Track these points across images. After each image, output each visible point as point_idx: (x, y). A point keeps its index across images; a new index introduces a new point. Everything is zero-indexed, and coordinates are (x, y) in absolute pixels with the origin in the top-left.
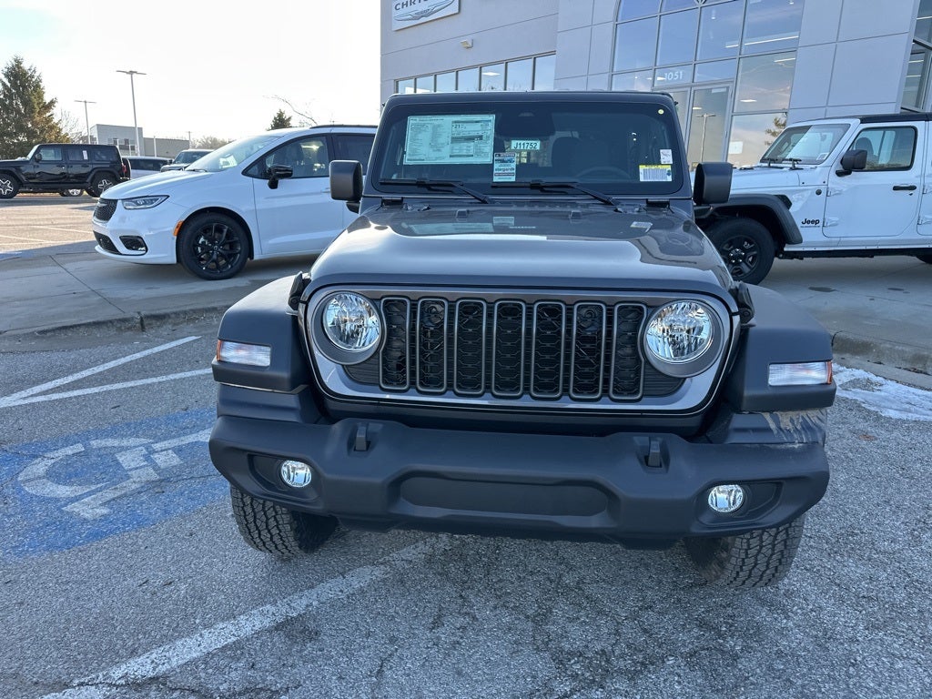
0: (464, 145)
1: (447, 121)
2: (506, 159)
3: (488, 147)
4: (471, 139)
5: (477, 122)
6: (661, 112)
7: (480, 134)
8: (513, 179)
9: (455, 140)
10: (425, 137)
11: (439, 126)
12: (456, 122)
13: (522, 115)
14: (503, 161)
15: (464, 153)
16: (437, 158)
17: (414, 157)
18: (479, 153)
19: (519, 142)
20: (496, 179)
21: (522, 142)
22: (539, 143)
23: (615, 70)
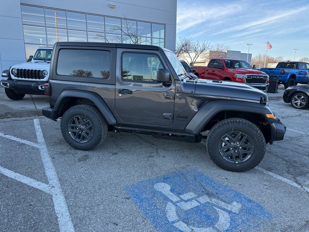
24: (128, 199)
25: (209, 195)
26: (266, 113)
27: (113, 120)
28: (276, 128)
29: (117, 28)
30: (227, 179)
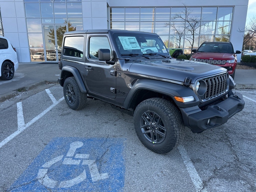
1: (127, 38)
2: (143, 48)
3: (138, 45)
4: (134, 43)
5: (133, 39)
6: (159, 38)
8: (146, 53)
9: (131, 43)
10: (124, 42)
11: (126, 39)
12: (128, 38)
13: (140, 37)
15: (134, 46)
16: (130, 48)
18: (137, 47)
19: (142, 44)
20: (144, 53)
23: (26, 17)
24: (45, 144)
25: (98, 161)
26: (174, 96)
27: (83, 90)
28: (188, 114)
29: (177, 16)
30: (135, 155)
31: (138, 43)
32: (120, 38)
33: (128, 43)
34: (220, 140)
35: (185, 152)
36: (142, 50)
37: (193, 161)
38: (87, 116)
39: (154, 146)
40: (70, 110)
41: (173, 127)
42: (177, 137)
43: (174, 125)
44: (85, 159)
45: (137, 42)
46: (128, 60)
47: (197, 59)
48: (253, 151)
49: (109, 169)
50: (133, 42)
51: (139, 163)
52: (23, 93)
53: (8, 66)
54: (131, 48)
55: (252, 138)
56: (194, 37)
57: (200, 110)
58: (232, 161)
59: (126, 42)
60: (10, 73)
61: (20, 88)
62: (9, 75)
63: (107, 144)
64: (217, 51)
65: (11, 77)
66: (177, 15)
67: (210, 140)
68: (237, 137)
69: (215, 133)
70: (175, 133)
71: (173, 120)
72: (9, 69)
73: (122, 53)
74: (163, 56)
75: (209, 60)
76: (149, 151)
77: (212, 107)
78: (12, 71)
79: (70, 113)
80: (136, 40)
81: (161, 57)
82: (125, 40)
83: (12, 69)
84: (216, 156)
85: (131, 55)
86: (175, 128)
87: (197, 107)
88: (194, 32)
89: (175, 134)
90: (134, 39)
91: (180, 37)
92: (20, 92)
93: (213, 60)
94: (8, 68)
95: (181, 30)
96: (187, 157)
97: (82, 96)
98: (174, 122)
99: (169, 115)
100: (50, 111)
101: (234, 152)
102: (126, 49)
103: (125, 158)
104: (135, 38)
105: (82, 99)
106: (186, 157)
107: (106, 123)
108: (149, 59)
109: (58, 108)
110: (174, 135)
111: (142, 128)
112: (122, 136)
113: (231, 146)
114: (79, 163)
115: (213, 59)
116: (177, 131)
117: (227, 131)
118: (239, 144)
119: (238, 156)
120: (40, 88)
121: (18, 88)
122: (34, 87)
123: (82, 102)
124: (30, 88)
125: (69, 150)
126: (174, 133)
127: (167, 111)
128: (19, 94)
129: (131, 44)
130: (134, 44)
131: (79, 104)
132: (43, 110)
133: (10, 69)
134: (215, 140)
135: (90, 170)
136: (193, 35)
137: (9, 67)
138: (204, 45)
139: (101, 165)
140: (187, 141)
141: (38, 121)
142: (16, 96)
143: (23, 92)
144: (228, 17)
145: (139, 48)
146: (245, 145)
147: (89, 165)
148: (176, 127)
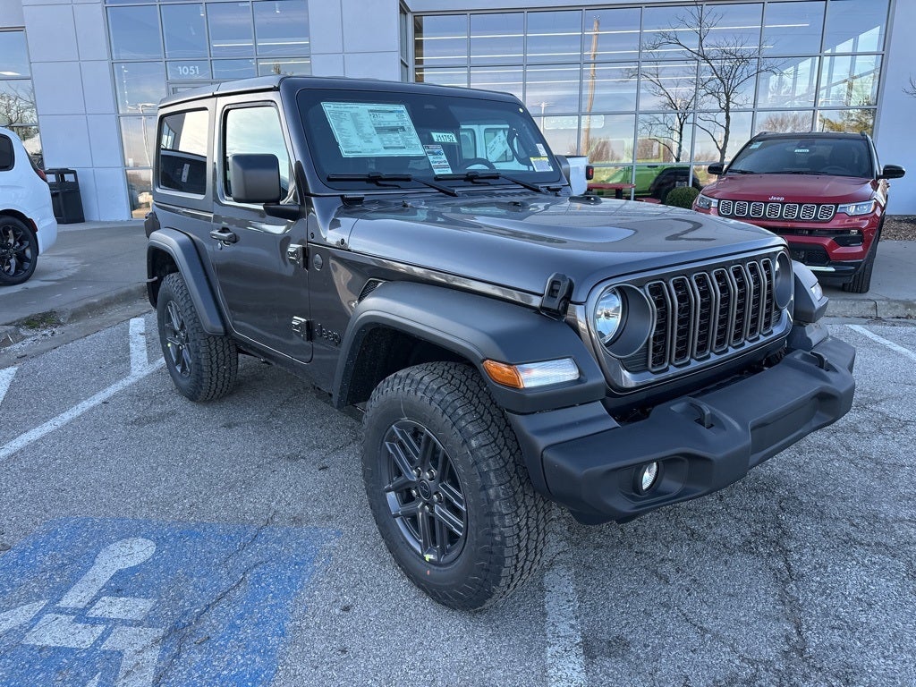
0: (392, 136)
1: (362, 109)
2: (436, 151)
3: (414, 138)
4: (394, 130)
5: (391, 112)
6: (521, 110)
7: (400, 125)
8: (449, 171)
9: (380, 130)
10: (348, 125)
11: (357, 114)
12: (371, 111)
13: (427, 107)
14: (434, 154)
15: (394, 144)
16: (373, 151)
17: (350, 149)
18: (408, 145)
19: (438, 134)
20: (437, 172)
21: (441, 134)
22: (453, 136)
23: (114, 58)
26: (482, 358)
27: (210, 322)
28: (542, 442)
29: (664, 40)
30: (347, 609)
31: (414, 132)
32: (329, 108)
33: (369, 129)
34: (748, 547)
35: (569, 601)
36: (431, 158)
37: (590, 650)
38: (229, 426)
39: (428, 572)
40: (180, 403)
41: (488, 495)
42: (503, 543)
43: (492, 486)
44: (124, 622)
45: (412, 127)
46: (359, 200)
47: (720, 200)
48: (884, 607)
49: (201, 677)
50: (395, 124)
51: (344, 651)
52: (45, 332)
53: (10, 232)
54: (379, 150)
55: (892, 542)
56: (728, 118)
57: (613, 423)
58: (769, 653)
59: (358, 126)
60: (21, 258)
61: (36, 316)
62: (17, 268)
63: (251, 556)
64: (808, 169)
65: (26, 274)
66: (664, 35)
67: (699, 546)
68: (827, 534)
69: (729, 514)
70: (497, 522)
71: (488, 465)
72: (15, 243)
73: (330, 171)
74: (526, 187)
75: (766, 203)
76: (414, 591)
77: (677, 407)
78: (28, 252)
79: (174, 413)
80: (406, 116)
81: (519, 191)
82: (355, 116)
83: (27, 243)
84: (705, 626)
85: (375, 180)
86: (493, 501)
87: (598, 409)
88: (728, 97)
89: (496, 531)
90: (398, 115)
91: (682, 120)
92: (33, 328)
93: (783, 203)
94: (11, 241)
95: (682, 92)
96: (572, 626)
97: (213, 346)
98: (492, 474)
99: (474, 443)
100: (104, 403)
101: (792, 609)
102: (351, 155)
103: (298, 623)
104: (402, 108)
105: (214, 359)
106: (563, 628)
107: (293, 458)
108: (455, 195)
109: (139, 394)
110: (494, 535)
111: (389, 490)
112: (330, 517)
113: (786, 577)
114: (89, 641)
115: (782, 199)
116: (502, 516)
117: (789, 503)
118: (825, 568)
119: (808, 629)
120: (116, 313)
121: (27, 315)
122: (92, 309)
123: (214, 373)
124: (76, 315)
125: (85, 578)
126: (493, 526)
127: (463, 423)
128: (24, 338)
129: (382, 136)
130: (398, 135)
131: (205, 380)
132: (78, 401)
133: (22, 244)
134: (724, 545)
135: (121, 675)
136: (727, 110)
137: (15, 236)
138: (755, 146)
139: (177, 656)
140: (599, 546)
141: (34, 446)
142: (10, 344)
143: (45, 328)
144: (870, 39)
145: (419, 151)
146: (853, 576)
147: (129, 651)
148: (497, 497)
